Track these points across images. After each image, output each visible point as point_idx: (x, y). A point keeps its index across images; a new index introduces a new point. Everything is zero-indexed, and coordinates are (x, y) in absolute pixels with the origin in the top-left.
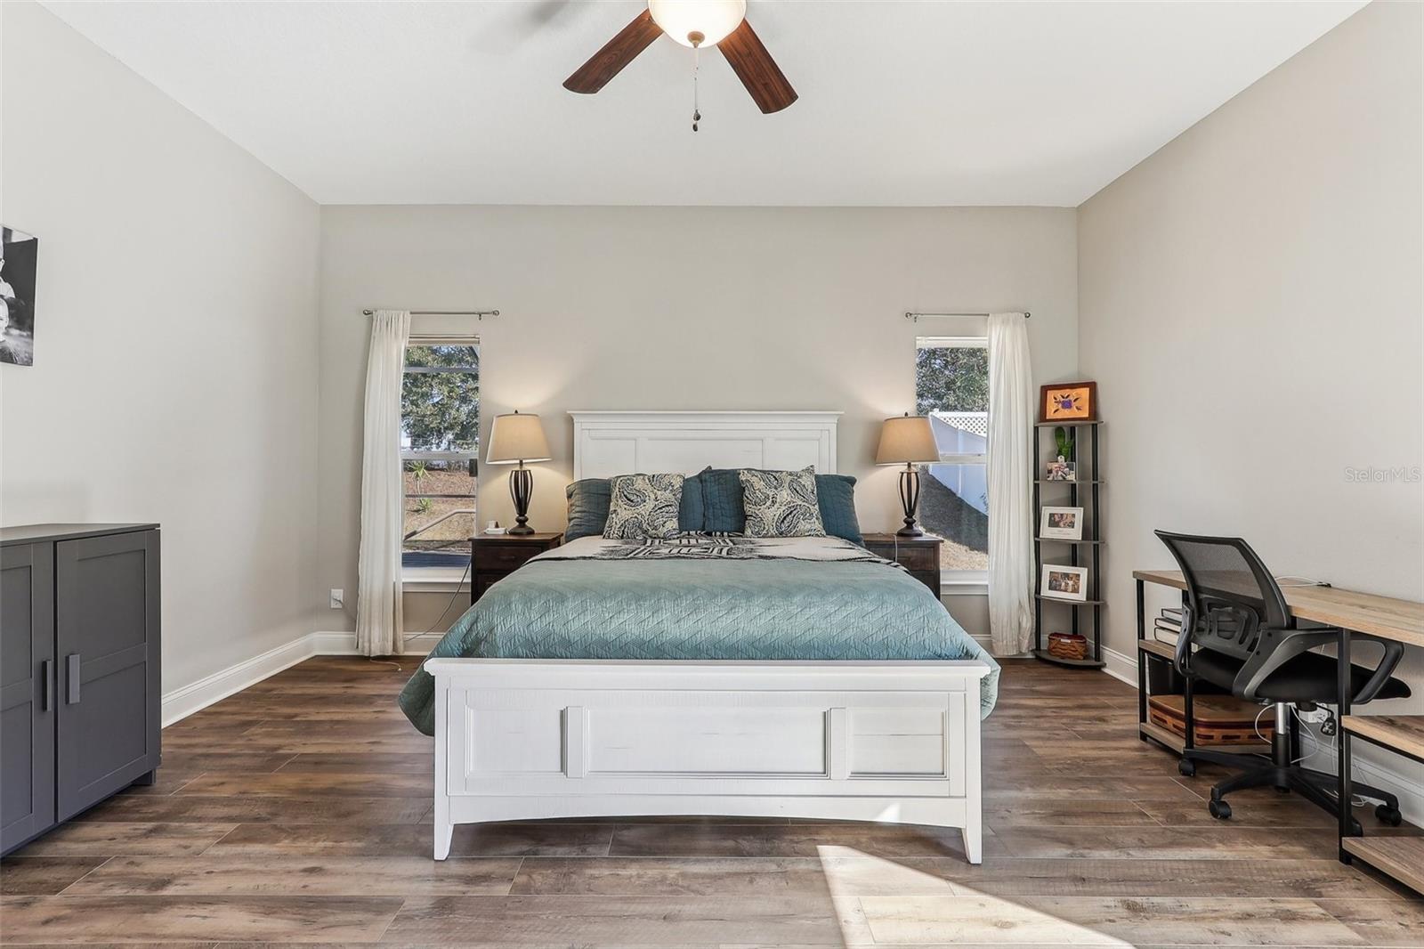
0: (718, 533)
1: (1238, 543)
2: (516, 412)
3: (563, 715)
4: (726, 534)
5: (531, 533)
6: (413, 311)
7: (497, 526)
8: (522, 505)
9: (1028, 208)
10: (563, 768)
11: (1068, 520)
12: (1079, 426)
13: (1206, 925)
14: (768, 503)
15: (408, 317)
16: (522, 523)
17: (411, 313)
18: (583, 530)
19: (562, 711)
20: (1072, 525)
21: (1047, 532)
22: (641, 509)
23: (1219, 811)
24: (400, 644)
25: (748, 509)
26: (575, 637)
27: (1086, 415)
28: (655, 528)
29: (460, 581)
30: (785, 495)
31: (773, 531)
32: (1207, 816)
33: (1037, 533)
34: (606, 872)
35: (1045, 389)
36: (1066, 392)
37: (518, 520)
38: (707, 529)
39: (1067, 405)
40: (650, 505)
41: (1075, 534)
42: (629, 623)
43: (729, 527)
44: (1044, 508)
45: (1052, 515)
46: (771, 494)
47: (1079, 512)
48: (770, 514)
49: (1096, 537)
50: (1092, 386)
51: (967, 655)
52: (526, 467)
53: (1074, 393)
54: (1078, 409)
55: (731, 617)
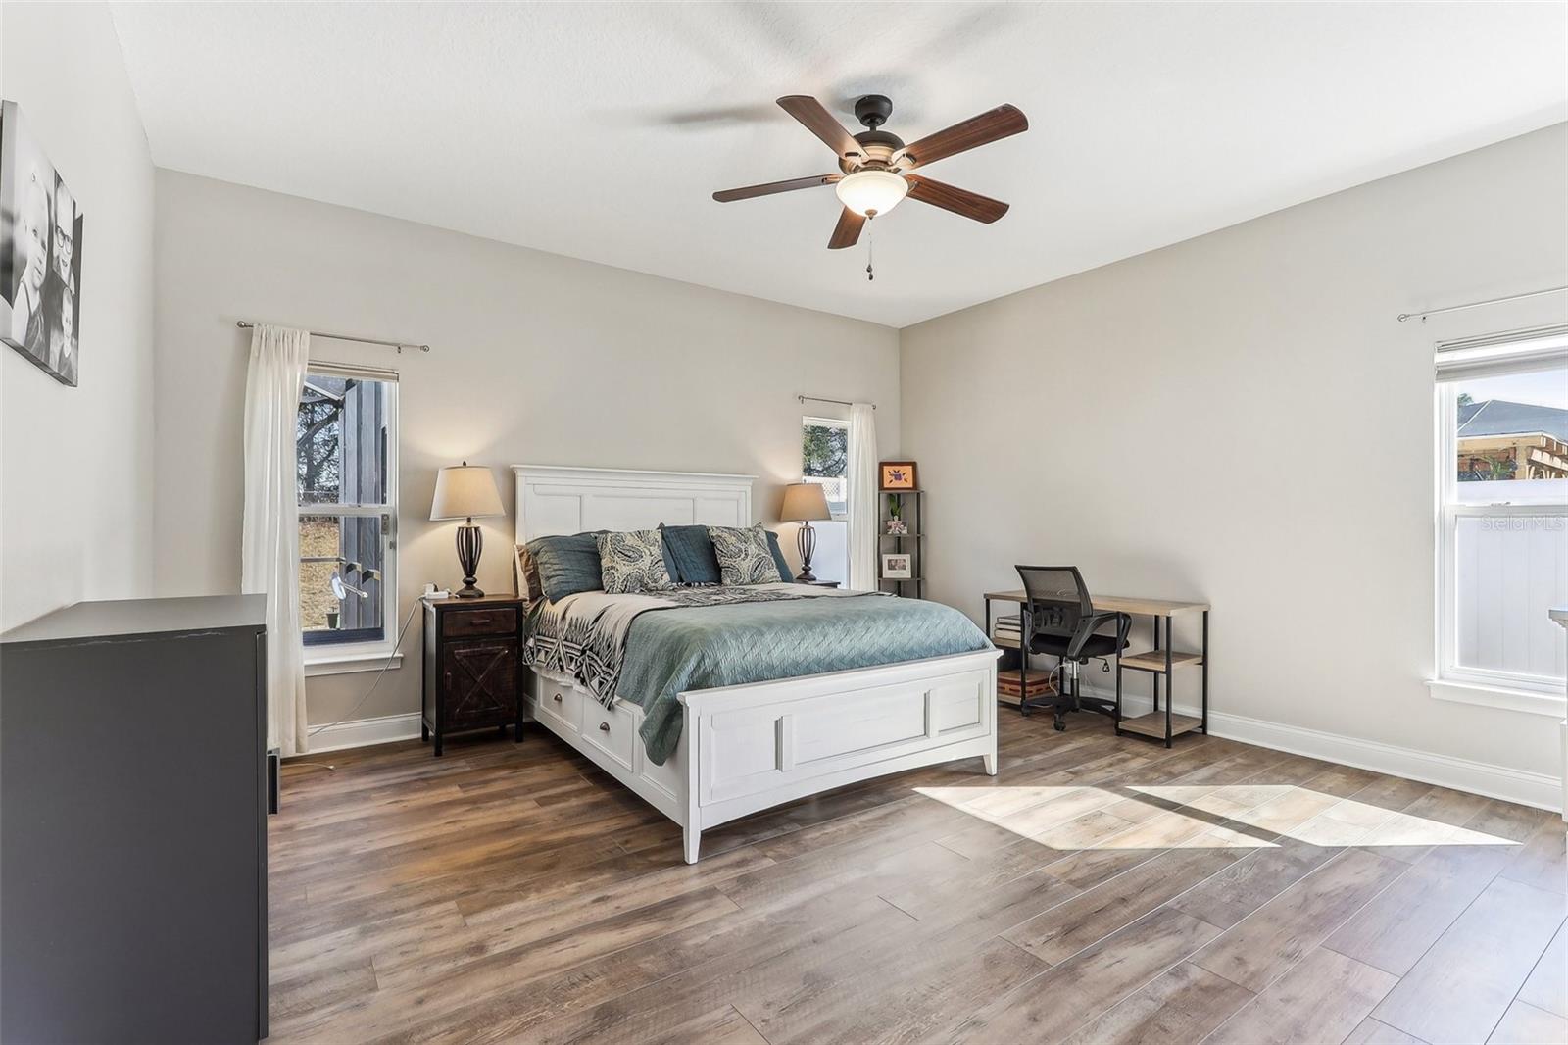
0: (696, 584)
1: (1074, 570)
2: (464, 463)
3: (778, 724)
4: (702, 584)
5: (482, 595)
6: (313, 331)
7: (436, 590)
8: (470, 566)
9: (861, 321)
10: (778, 765)
11: (901, 564)
12: (903, 494)
13: (1103, 771)
14: (743, 556)
15: (307, 336)
16: (470, 584)
17: (311, 334)
18: (573, 587)
19: (777, 721)
20: (904, 567)
21: (887, 574)
22: (640, 564)
23: (1060, 727)
24: (305, 742)
25: (723, 561)
26: (776, 662)
27: (911, 486)
28: (655, 581)
29: (390, 655)
30: (753, 549)
31: (747, 580)
32: (1055, 731)
33: (880, 575)
34: (818, 835)
35: (882, 465)
36: (896, 468)
37: (465, 582)
38: (686, 581)
39: (898, 477)
40: (647, 560)
41: (906, 574)
42: (811, 647)
43: (704, 579)
44: (884, 556)
45: (889, 561)
46: (743, 548)
47: (907, 557)
48: (745, 565)
49: (919, 576)
50: (914, 464)
51: (984, 647)
52: (474, 524)
53: (902, 469)
54: (905, 481)
55: (869, 635)
